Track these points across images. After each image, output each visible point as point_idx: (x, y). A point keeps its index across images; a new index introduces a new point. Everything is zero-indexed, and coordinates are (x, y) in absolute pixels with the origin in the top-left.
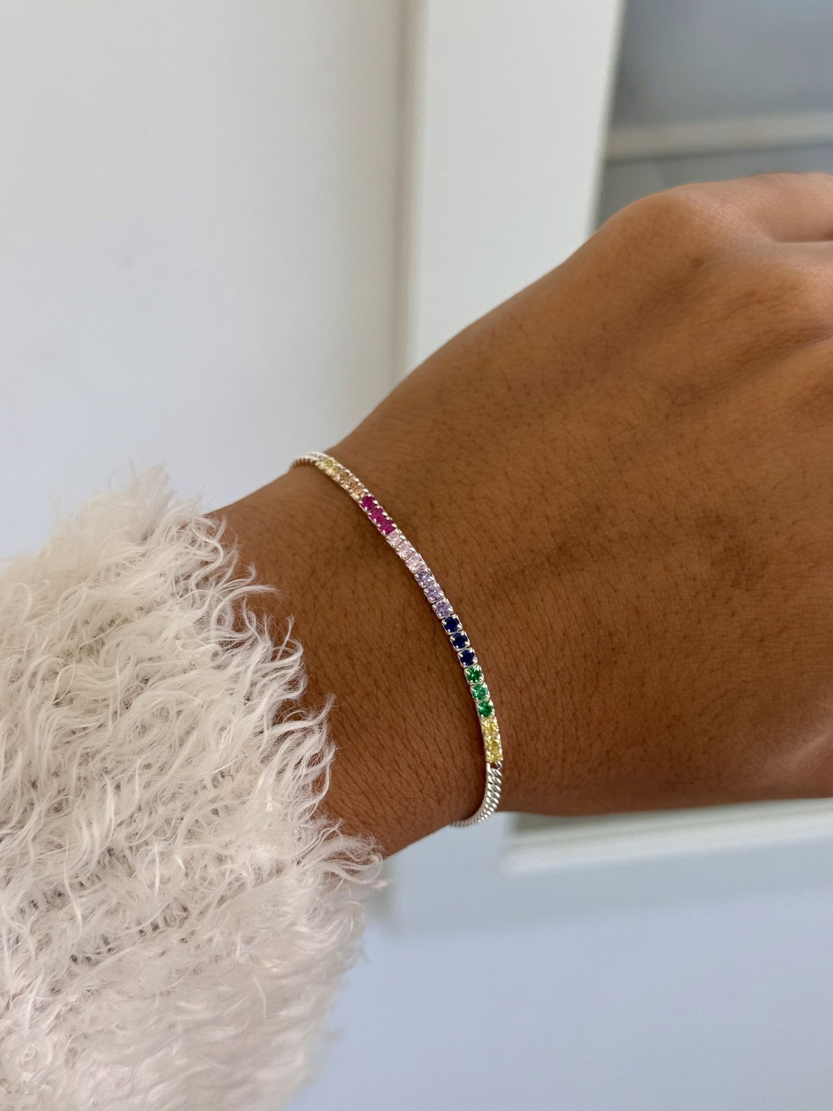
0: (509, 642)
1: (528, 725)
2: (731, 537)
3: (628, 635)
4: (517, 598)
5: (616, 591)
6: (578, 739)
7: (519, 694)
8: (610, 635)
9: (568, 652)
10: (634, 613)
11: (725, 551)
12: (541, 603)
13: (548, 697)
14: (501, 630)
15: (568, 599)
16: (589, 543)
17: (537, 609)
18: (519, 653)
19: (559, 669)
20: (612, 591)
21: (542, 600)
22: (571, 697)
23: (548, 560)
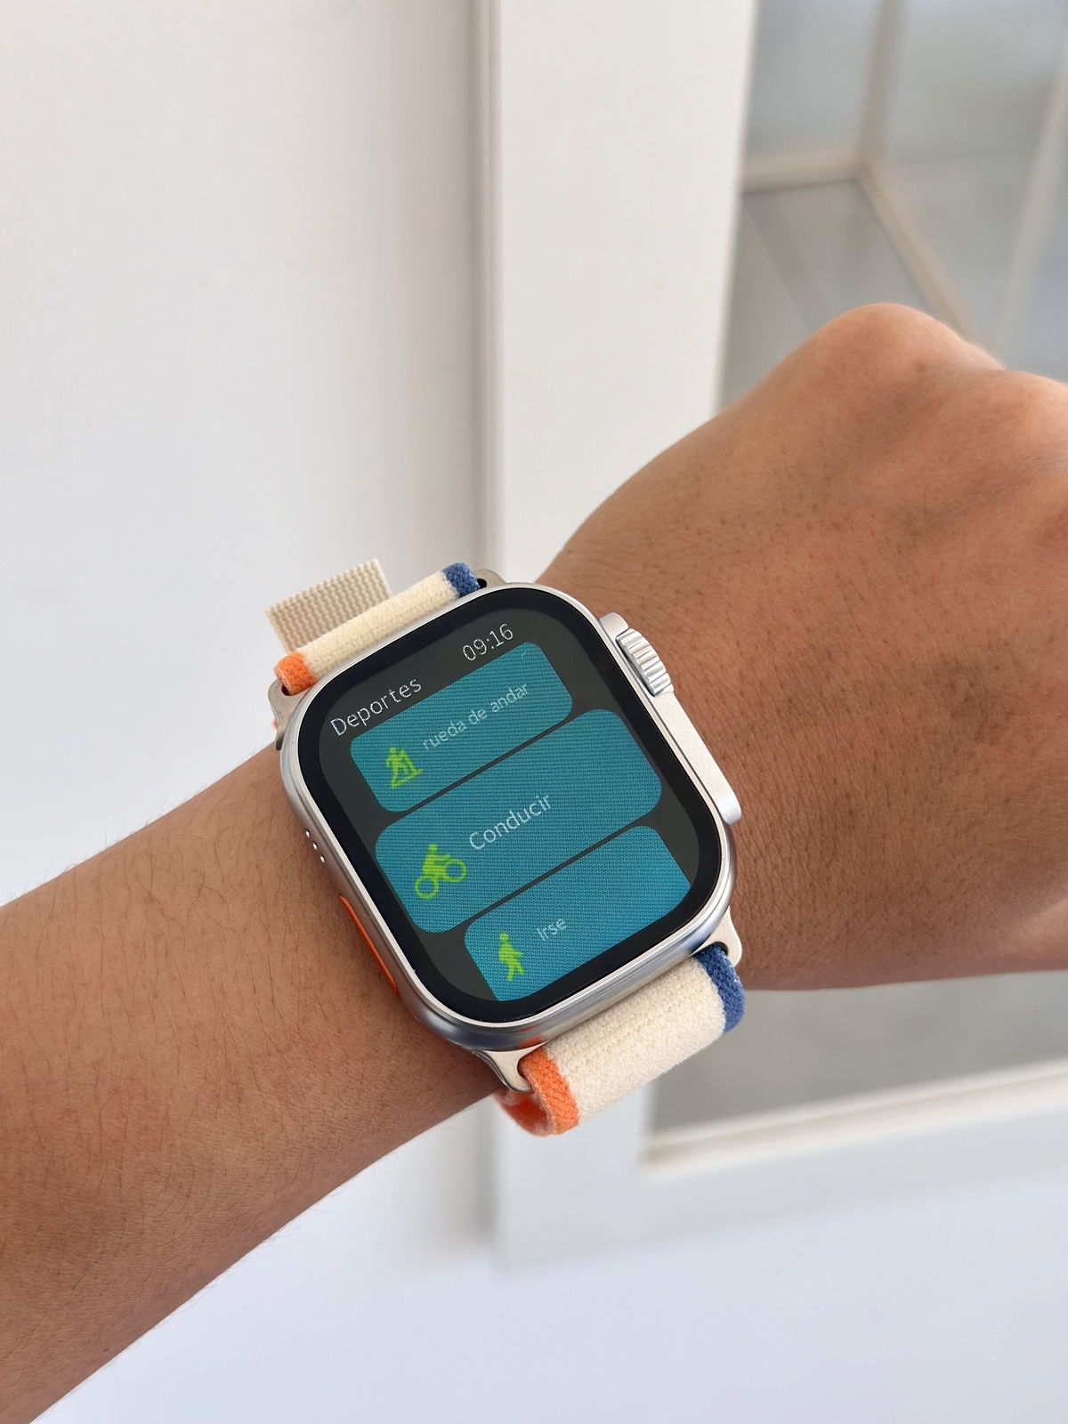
2: (972, 685)
6: (815, 910)
8: (848, 796)
9: (803, 816)
10: (872, 770)
11: (965, 701)
12: (774, 763)
13: (784, 866)
15: (802, 757)
17: (770, 769)
19: (794, 834)
20: (848, 747)
23: (779, 716)
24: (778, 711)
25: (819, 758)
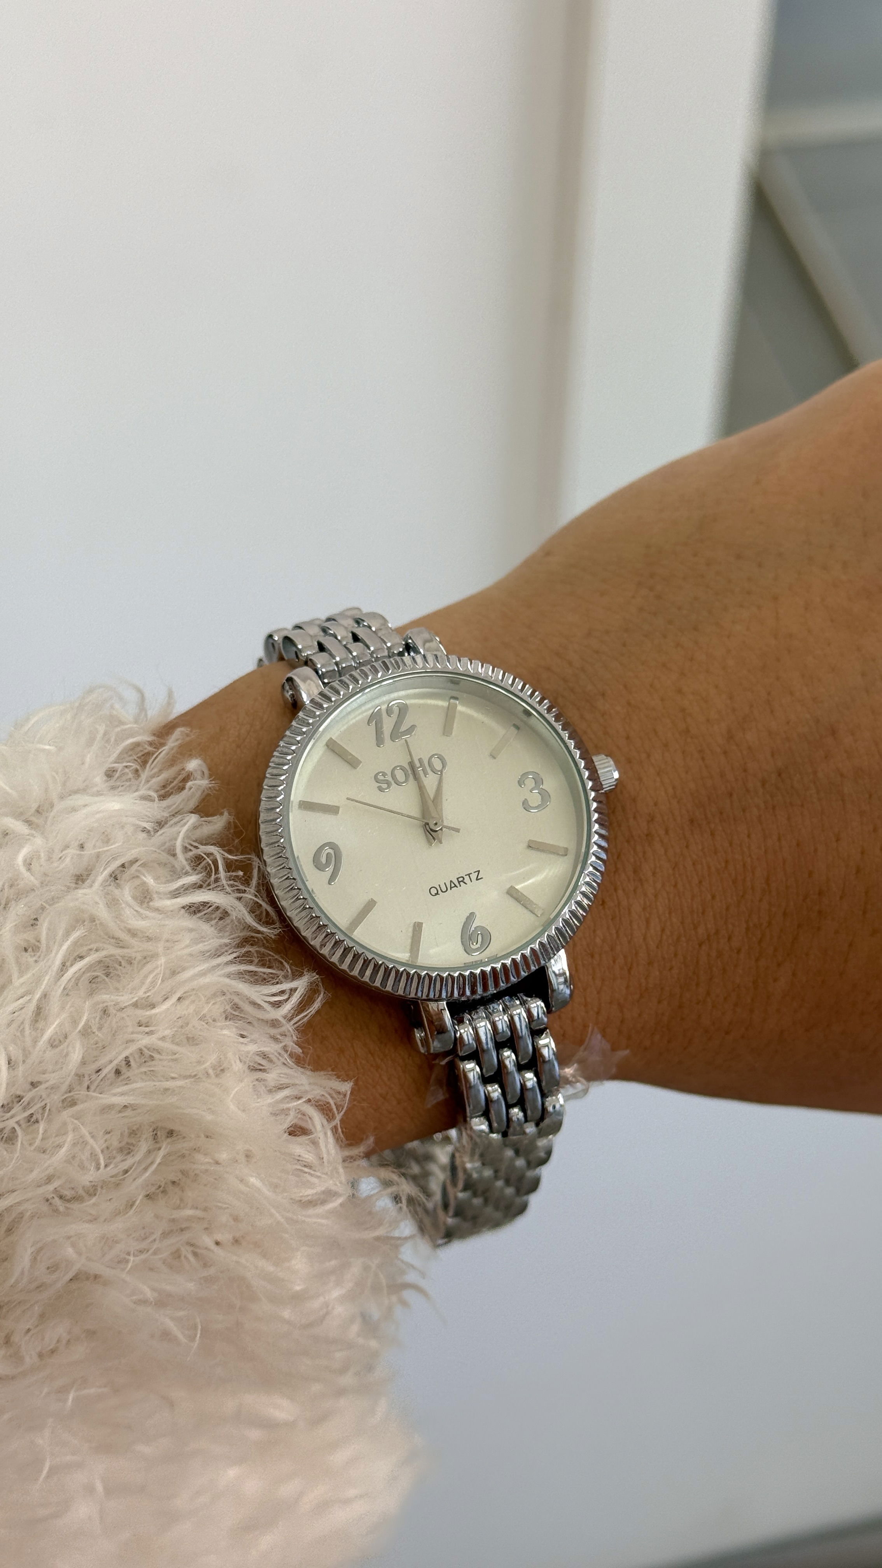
0: (700, 882)
1: (697, 985)
3: (841, 898)
4: (721, 828)
5: (838, 840)
7: (697, 946)
8: (821, 894)
9: (765, 905)
10: (854, 871)
12: (746, 840)
14: (694, 864)
15: (779, 839)
16: (815, 773)
18: (709, 897)
19: (750, 924)
20: (833, 839)
21: (749, 836)
22: (757, 960)
23: (763, 786)
24: (764, 783)
25: (798, 845)
